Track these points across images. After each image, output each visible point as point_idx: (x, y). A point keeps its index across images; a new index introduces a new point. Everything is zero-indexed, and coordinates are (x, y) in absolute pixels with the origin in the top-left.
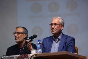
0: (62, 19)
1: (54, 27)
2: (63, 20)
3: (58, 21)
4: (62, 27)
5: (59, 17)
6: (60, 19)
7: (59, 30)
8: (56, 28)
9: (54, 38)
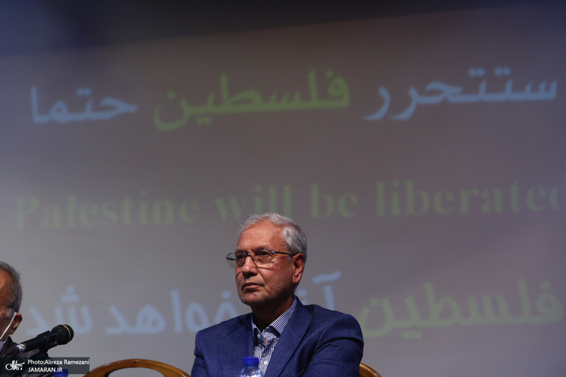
0: (291, 224)
1: (254, 270)
2: (297, 228)
3: (275, 238)
4: (297, 266)
5: (275, 217)
6: (281, 226)
7: (281, 285)
8: (264, 271)
9: (254, 326)
